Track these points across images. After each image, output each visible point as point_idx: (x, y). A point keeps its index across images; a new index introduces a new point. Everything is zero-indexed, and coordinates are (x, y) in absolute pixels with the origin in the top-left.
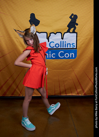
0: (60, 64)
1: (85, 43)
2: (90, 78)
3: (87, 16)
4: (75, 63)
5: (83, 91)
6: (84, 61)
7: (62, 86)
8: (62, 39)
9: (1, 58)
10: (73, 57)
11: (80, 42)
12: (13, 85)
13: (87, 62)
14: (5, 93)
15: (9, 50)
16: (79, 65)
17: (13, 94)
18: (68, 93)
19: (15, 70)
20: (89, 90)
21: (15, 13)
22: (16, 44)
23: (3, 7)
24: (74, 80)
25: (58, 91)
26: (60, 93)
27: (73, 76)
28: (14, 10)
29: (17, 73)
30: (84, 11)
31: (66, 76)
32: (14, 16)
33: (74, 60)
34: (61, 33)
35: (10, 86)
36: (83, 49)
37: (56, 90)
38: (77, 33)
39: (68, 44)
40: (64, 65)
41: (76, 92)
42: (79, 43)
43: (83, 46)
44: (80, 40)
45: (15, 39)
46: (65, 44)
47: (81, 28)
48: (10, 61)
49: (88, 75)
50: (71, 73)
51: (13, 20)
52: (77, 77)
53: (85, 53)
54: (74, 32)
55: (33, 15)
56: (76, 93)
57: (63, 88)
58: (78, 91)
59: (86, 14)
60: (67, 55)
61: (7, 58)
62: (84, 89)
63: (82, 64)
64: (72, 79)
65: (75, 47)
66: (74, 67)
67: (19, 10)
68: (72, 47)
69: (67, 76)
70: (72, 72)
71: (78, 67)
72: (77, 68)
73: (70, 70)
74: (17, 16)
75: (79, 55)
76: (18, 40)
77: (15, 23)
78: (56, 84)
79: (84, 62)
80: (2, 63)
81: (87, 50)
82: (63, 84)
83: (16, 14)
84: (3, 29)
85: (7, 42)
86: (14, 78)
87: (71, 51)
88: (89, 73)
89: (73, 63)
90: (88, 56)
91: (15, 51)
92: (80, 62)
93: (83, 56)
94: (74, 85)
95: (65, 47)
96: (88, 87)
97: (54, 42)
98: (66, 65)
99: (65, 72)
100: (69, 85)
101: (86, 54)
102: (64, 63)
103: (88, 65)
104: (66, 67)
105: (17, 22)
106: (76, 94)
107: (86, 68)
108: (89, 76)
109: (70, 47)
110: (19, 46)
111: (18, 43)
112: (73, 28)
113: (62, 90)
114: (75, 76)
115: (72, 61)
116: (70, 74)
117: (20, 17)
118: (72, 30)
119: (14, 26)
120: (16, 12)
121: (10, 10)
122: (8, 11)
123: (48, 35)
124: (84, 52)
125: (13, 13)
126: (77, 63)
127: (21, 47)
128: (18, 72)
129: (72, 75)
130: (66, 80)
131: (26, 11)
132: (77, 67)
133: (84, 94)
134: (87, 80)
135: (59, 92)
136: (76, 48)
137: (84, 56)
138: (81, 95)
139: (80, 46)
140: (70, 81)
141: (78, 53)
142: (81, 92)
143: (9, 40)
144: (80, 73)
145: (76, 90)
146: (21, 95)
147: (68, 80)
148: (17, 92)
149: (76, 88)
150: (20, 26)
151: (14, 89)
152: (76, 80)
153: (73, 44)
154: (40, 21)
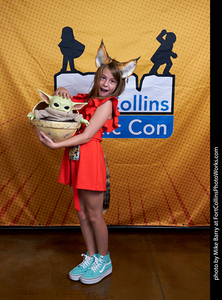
0: (131, 150)
1: (193, 102)
2: (203, 184)
3: (199, 36)
4: (169, 149)
5: (188, 215)
6: (190, 143)
7: (136, 203)
8: (139, 89)
10: (165, 133)
11: (181, 97)
12: (18, 198)
13: (198, 146)
15: (9, 114)
16: (178, 152)
17: (15, 220)
18: (151, 221)
19: (24, 163)
20: (200, 213)
21: (24, 26)
22: (27, 100)
24: (166, 188)
25: (127, 216)
26: (132, 220)
27: (162, 180)
28: (23, 18)
29: (27, 171)
30: (192, 25)
31: (147, 178)
32: (22, 33)
33: (166, 142)
34: (137, 77)
35: (10, 202)
36: (188, 114)
37: (122, 211)
38: (173, 76)
39: (151, 103)
40: (140, 153)
41: (171, 217)
42: (180, 100)
43: (188, 107)
44: (182, 95)
45: (23, 88)
46: (146, 102)
47: (184, 65)
48: (10, 141)
49: (200, 176)
50: (159, 172)
51: (20, 43)
52: (173, 181)
53: (194, 123)
54: (166, 74)
55: (67, 32)
56: (170, 220)
57: (137, 207)
58: (175, 216)
59: (197, 31)
60: (149, 130)
61: (2, 132)
62: (190, 212)
63: (185, 151)
64: (160, 186)
65: (169, 111)
66: (165, 158)
67: (34, 19)
68: (162, 109)
69: (150, 179)
70: (160, 169)
71: (175, 158)
72: (174, 161)
73: (156, 164)
74: (30, 32)
75: (178, 128)
76: (30, 91)
77: (25, 49)
78: (121, 198)
79: (191, 147)
81: (197, 117)
82: (138, 198)
83: (28, 28)
85: (4, 94)
86: (20, 181)
87: (158, 118)
88: (201, 173)
89: (163, 148)
90: (201, 133)
92: (180, 146)
94: (164, 200)
95: (145, 109)
96: (200, 206)
98: (148, 152)
99: (143, 170)
100: (154, 200)
101: (196, 127)
102: (143, 147)
103: (199, 153)
104: (145, 158)
105: (29, 47)
106: (170, 223)
107: (194, 162)
108: (201, 180)
109: (157, 109)
111: (31, 99)
112: (165, 64)
113: (135, 213)
114: (167, 179)
115: (162, 144)
116: (155, 174)
117: (36, 35)
118: (162, 69)
119: (23, 56)
120: (29, 24)
121: (12, 17)
122: (8, 20)
124: (191, 122)
125: (21, 25)
126: (173, 147)
128: (29, 168)
129: (161, 176)
130: (146, 187)
131: (52, 22)
132: (173, 157)
133: (190, 224)
134: (198, 189)
135: (130, 217)
136: (172, 113)
137: (190, 133)
138: (181, 225)
139: (181, 108)
140: (155, 191)
141: (177, 124)
142: (183, 217)
143: (9, 90)
144: (179, 173)
145: (169, 213)
146: (36, 224)
147: (152, 190)
148: (27, 216)
149: (170, 209)
150: (37, 58)
151: (20, 207)
152: (172, 190)
153: (164, 103)
154: (84, 46)
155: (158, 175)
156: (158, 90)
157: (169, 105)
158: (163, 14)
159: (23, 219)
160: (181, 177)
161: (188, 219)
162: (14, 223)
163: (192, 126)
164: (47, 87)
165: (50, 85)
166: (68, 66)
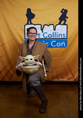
0: (52, 52)
1: (74, 34)
4: (66, 52)
6: (74, 49)
7: (54, 72)
8: (55, 30)
9: (1, 47)
10: (64, 46)
12: (11, 70)
14: (4, 78)
15: (8, 39)
17: (10, 79)
18: (60, 79)
19: (13, 57)
22: (14, 34)
23: (4, 3)
24: (65, 66)
25: (51, 77)
27: (64, 63)
28: (13, 6)
30: (73, 7)
31: (58, 63)
33: (65, 49)
34: (54, 25)
35: (9, 72)
36: (73, 39)
37: (49, 75)
38: (67, 25)
39: (59, 35)
40: (56, 53)
41: (67, 77)
42: (69, 34)
43: (73, 36)
44: (70, 31)
45: (13, 30)
46: (57, 34)
47: (71, 21)
48: (8, 49)
50: (63, 60)
51: (12, 14)
52: (68, 63)
53: (75, 42)
54: (64, 24)
55: (29, 10)
56: (67, 78)
58: (69, 77)
60: (59, 44)
61: (6, 46)
62: (74, 75)
63: (72, 53)
64: (63, 66)
65: (66, 37)
67: (17, 6)
68: (63, 37)
70: (63, 59)
71: (68, 55)
72: (68, 56)
73: (61, 57)
74: (16, 10)
75: (69, 44)
76: (16, 31)
77: (14, 16)
79: (74, 51)
80: (2, 51)
81: (76, 40)
82: (55, 70)
84: (4, 22)
85: (6, 33)
86: (12, 64)
89: (64, 51)
91: (13, 40)
92: (70, 51)
93: (72, 45)
94: (65, 71)
95: (57, 37)
97: (47, 33)
98: (58, 53)
99: (57, 60)
100: (61, 71)
102: (57, 51)
103: (77, 53)
104: (57, 55)
106: (67, 79)
107: (75, 56)
109: (61, 37)
110: (16, 36)
111: (16, 34)
112: (64, 21)
113: (54, 76)
114: (66, 63)
115: (63, 50)
118: (62, 23)
119: (13, 19)
120: (15, 8)
122: (8, 6)
123: (42, 27)
126: (68, 51)
127: (19, 37)
129: (63, 62)
130: (58, 66)
131: (23, 7)
133: (74, 80)
135: (52, 77)
137: (74, 46)
138: (71, 80)
139: (70, 36)
140: (61, 67)
141: (69, 42)
142: (72, 77)
143: (8, 31)
144: (70, 61)
145: (67, 76)
146: (18, 80)
147: (60, 67)
148: (14, 77)
149: (67, 74)
150: (18, 19)
151: (12, 74)
152: (67, 67)
153: (64, 35)
154: (35, 15)
155: (62, 62)
156: (61, 30)
157: (66, 35)
158: (63, 3)
159: (13, 78)
160: (71, 62)
161: (74, 78)
162: (10, 80)
163: (75, 43)
164: (22, 30)
165: (23, 29)
166: (29, 22)
